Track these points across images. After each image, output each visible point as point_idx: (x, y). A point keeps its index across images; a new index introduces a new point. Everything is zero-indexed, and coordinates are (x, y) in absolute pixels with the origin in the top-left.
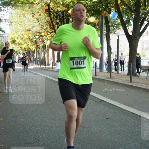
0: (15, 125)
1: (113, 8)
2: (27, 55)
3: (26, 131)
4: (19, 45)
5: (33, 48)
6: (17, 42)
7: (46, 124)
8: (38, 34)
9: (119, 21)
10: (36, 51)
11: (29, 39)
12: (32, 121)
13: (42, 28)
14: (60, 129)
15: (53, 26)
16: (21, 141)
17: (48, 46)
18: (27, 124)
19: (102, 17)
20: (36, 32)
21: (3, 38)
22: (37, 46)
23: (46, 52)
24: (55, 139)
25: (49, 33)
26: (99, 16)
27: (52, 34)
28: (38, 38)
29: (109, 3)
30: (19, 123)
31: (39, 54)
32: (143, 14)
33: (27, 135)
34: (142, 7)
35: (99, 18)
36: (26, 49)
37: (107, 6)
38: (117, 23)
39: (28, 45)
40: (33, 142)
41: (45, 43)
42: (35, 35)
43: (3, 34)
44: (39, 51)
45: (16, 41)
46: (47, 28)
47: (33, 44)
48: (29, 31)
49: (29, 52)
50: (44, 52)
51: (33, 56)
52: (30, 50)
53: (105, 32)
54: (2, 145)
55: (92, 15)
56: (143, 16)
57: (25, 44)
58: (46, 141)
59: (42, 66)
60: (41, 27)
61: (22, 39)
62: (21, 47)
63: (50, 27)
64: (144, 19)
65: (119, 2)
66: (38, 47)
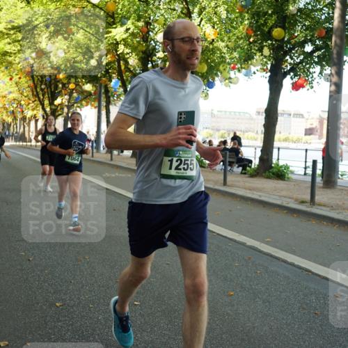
5: (9, 120)
8: (16, 102)
9: (122, 90)
10: (12, 124)
11: (4, 108)
15: (37, 93)
17: (29, 118)
19: (101, 85)
20: (14, 99)
23: (26, 125)
25: (31, 102)
26: (97, 83)
27: (36, 102)
28: (16, 107)
29: (110, 69)
31: (17, 127)
35: (95, 86)
37: (109, 73)
38: (118, 93)
41: (25, 115)
42: (13, 103)
44: (16, 124)
46: (28, 95)
48: (4, 98)
50: (23, 125)
51: (9, 130)
52: (4, 121)
53: (104, 104)
55: (89, 82)
59: (21, 143)
63: (33, 94)
65: (123, 67)
66: (15, 118)
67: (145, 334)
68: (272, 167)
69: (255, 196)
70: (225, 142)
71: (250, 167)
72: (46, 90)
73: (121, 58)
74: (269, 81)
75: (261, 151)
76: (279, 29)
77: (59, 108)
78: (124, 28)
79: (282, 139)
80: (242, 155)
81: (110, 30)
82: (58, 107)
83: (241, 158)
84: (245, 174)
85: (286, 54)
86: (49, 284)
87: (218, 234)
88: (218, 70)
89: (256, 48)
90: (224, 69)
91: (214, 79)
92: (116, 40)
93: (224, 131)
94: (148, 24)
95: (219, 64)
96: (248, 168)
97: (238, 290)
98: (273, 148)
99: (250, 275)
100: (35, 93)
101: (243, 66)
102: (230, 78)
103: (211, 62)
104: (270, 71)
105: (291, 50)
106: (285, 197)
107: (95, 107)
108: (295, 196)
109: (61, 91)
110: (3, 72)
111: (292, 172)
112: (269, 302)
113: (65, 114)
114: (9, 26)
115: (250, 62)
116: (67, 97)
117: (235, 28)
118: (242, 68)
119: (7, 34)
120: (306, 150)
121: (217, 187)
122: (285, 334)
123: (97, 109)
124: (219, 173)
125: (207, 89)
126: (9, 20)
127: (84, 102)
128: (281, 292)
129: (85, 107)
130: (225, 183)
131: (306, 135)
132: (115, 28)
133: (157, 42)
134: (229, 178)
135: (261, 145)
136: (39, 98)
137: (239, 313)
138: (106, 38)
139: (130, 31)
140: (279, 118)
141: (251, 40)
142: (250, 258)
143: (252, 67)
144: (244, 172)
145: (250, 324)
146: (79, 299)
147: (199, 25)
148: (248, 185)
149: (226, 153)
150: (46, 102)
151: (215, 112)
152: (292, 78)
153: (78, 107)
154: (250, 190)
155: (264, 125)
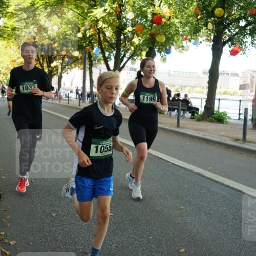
1: (95, 45)
4: (4, 74)
9: (101, 55)
19: (86, 52)
27: (37, 65)
29: (92, 40)
32: (123, 51)
34: (122, 45)
35: (81, 53)
37: (91, 43)
38: (98, 58)
53: (88, 66)
56: (123, 53)
64: (124, 56)
65: (102, 39)
67: (117, 237)
68: (214, 114)
69: (201, 135)
70: (178, 95)
71: (197, 114)
72: (45, 56)
73: (100, 31)
74: (212, 49)
75: (206, 101)
76: (220, 9)
77: (54, 70)
78: (103, 8)
79: (222, 93)
80: (191, 105)
81: (92, 10)
82: (53, 68)
83: (191, 107)
84: (193, 118)
85: (225, 28)
86: (46, 199)
87: (173, 164)
88: (173, 40)
89: (203, 24)
90: (178, 40)
91: (170, 47)
92: (96, 17)
93: (178, 87)
94: (121, 5)
95: (174, 35)
96: (196, 115)
97: (187, 206)
98: (215, 99)
99: (196, 194)
100: (37, 59)
101: (193, 37)
102: (183, 46)
103: (168, 34)
104: (213, 41)
105: (229, 24)
106: (223, 136)
107: (82, 69)
108: (231, 135)
109: (56, 57)
110: (13, 42)
111: (229, 118)
112: (210, 214)
113: (59, 74)
114: (17, 8)
115: (198, 34)
116: (60, 61)
117: (187, 9)
118: (192, 39)
119: (15, 14)
120: (240, 101)
121: (172, 129)
122: (221, 238)
123: (82, 71)
124: (174, 118)
125: (166, 54)
126: (17, 3)
127: (73, 65)
128: (219, 207)
129: (74, 69)
130: (178, 126)
131: (240, 89)
132: (96, 9)
133: (128, 19)
134: (181, 122)
135: (206, 97)
136: (40, 62)
137: (187, 223)
138: (89, 16)
139: (107, 11)
140: (220, 77)
141: (199, 17)
142: (196, 182)
143: (199, 38)
144: (192, 117)
145: (195, 231)
146: (68, 210)
147: (159, 6)
148: (195, 127)
149: (179, 103)
150: (45, 65)
151: (172, 72)
152: (229, 46)
153: (69, 68)
154: (197, 130)
155: (208, 82)
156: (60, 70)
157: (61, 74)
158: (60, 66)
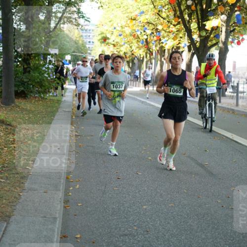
0: (102, 199)
2: (129, 66)
3: (124, 212)
4: (114, 46)
5: (140, 53)
6: (110, 41)
7: (161, 199)
8: (153, 27)
10: (145, 60)
11: (134, 36)
12: (136, 193)
13: (160, 15)
14: (188, 212)
15: (181, 13)
16: (113, 230)
17: (169, 50)
18: (125, 197)
20: (148, 23)
21: (84, 31)
22: (149, 49)
23: (165, 61)
24: (179, 230)
25: (172, 26)
27: (177, 27)
28: (151, 35)
30: (110, 196)
33: (126, 220)
36: (128, 56)
39: (131, 47)
40: (136, 234)
41: (163, 45)
42: (146, 29)
43: (85, 25)
44: (151, 59)
45: (108, 38)
46: (168, 16)
47: (141, 45)
48: (134, 21)
49: (133, 61)
50: (161, 61)
51: (140, 68)
52: (133, 56)
54: (78, 236)
57: (126, 45)
58: (161, 234)
60: (158, 14)
61: (120, 35)
62: (118, 50)
63: (175, 15)
72: (193, 8)
77: (212, 36)
82: (211, 33)
100: (178, 13)
109: (216, 9)
113: (221, 45)
116: (224, 17)
150: (194, 26)
156: (223, 37)
157: (225, 43)
158: (224, 29)
